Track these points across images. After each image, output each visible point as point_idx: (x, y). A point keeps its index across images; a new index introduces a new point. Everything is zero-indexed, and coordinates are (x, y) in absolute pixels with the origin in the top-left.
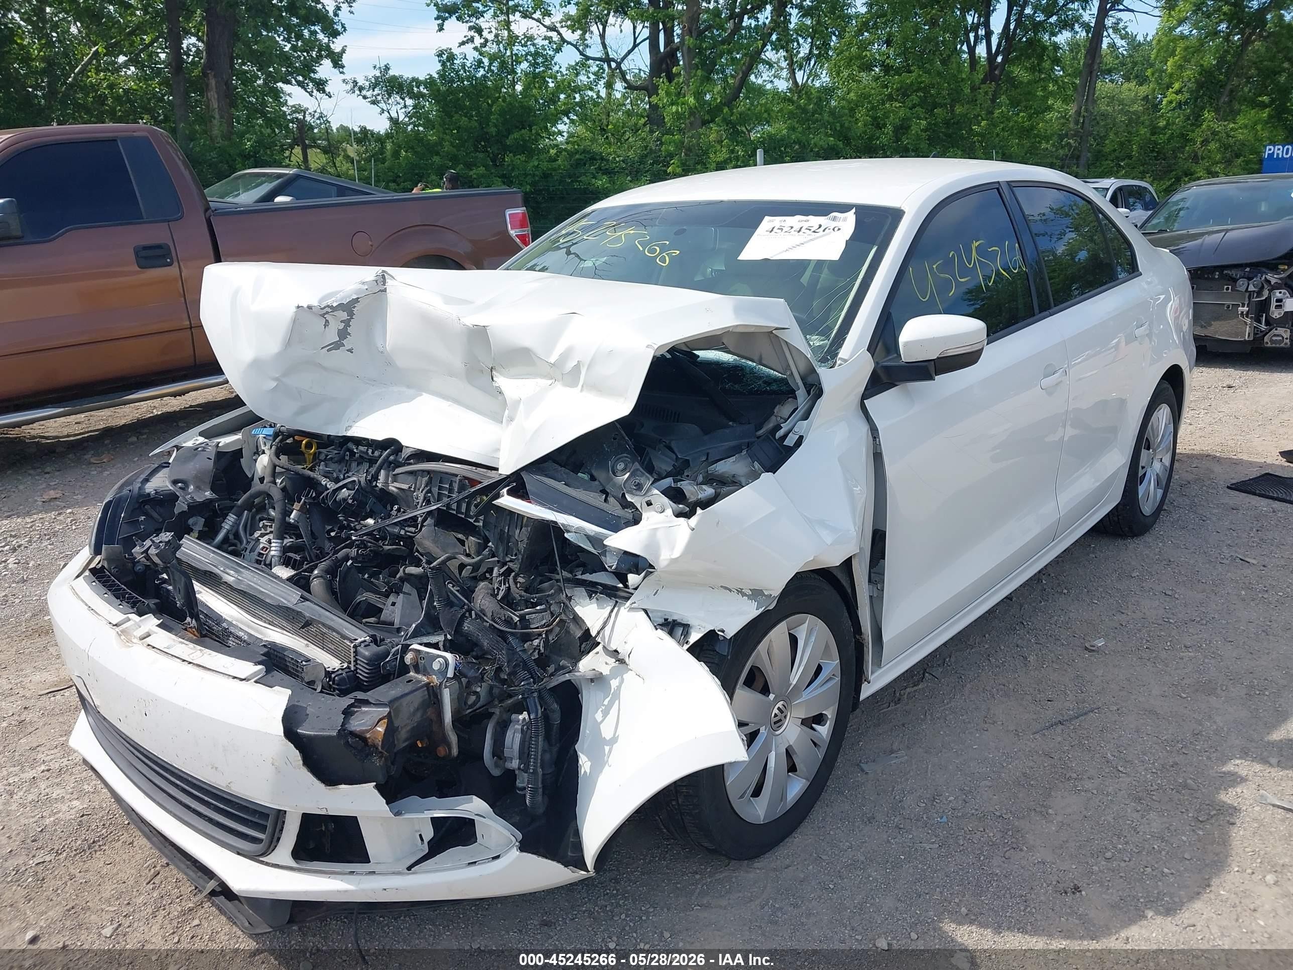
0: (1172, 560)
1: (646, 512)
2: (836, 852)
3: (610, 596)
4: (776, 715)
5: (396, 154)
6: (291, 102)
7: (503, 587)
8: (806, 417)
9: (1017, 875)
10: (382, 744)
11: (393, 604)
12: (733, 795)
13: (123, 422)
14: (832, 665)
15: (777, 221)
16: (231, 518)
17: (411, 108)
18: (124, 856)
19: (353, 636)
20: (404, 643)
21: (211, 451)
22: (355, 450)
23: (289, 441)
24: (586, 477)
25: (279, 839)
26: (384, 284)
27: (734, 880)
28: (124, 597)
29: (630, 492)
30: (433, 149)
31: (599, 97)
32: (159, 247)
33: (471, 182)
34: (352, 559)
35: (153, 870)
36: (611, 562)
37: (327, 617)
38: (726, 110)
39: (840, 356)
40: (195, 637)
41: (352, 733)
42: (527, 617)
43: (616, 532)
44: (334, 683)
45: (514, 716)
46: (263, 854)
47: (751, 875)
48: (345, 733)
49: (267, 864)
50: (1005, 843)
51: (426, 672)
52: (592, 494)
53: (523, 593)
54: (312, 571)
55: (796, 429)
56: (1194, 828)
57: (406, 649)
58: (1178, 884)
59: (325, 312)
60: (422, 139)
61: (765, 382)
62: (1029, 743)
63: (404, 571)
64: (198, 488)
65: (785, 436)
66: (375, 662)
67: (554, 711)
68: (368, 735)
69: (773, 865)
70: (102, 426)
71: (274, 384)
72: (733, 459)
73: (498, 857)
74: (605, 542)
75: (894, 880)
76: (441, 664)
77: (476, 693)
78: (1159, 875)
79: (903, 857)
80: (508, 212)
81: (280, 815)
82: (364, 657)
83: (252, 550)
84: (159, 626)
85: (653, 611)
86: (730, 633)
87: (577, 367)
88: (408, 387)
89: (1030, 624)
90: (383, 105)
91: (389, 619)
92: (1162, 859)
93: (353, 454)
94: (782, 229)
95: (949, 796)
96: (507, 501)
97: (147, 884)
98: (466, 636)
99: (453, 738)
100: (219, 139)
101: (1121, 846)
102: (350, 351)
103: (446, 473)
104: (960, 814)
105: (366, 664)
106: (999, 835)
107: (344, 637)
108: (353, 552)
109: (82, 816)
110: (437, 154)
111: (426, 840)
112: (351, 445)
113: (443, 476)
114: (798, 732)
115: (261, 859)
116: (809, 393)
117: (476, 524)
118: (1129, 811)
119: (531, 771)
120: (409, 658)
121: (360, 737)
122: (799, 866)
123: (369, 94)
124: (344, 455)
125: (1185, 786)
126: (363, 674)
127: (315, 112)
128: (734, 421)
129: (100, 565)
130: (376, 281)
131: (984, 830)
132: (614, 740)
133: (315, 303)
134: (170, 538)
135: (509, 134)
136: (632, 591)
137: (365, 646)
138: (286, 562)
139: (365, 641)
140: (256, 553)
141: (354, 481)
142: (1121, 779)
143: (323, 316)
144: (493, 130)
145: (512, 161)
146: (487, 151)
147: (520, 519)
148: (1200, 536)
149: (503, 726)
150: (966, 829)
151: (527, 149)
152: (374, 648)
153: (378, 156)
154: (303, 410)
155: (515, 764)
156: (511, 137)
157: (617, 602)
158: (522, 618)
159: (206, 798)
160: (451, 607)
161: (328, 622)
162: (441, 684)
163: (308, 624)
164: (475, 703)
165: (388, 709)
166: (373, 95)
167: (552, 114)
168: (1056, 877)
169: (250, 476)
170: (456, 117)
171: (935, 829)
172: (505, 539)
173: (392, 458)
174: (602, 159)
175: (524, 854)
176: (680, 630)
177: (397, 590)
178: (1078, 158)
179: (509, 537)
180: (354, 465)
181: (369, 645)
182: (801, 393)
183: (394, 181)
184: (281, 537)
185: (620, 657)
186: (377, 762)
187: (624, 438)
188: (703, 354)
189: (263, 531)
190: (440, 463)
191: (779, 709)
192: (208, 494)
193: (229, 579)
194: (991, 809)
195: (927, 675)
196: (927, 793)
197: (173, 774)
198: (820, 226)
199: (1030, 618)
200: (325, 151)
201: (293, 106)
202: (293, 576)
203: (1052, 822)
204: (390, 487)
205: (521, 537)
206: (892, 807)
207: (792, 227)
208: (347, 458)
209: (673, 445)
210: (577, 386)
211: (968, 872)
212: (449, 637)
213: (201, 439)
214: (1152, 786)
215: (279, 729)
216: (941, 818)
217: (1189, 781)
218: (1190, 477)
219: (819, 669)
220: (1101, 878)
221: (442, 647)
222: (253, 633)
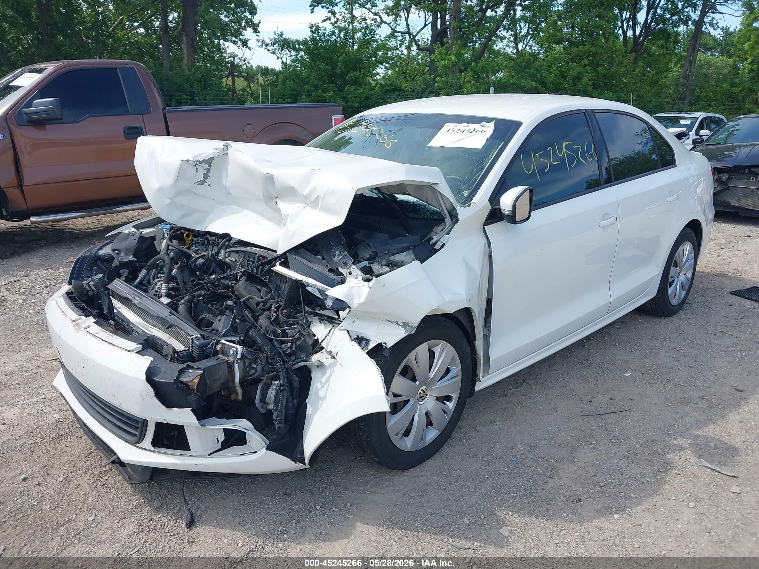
0: (685, 331)
1: (349, 278)
2: (451, 471)
3: (330, 322)
4: (420, 393)
5: (284, 83)
6: (228, 51)
7: (275, 314)
8: (448, 233)
9: (548, 491)
10: (197, 388)
11: (220, 320)
12: (391, 433)
13: (117, 223)
14: (457, 370)
15: (452, 126)
16: (144, 271)
17: (294, 57)
18: (76, 443)
19: (192, 334)
20: (218, 339)
21: (137, 236)
22: (210, 239)
23: (179, 232)
24: (320, 257)
25: (145, 435)
26: (227, 150)
27: (391, 480)
28: (80, 308)
29: (341, 267)
30: (304, 81)
31: (403, 54)
32: (136, 128)
33: (325, 100)
34: (202, 296)
35: (89, 451)
36: (329, 303)
37: (181, 324)
38: (473, 64)
39: (473, 201)
40: (113, 330)
41: (182, 382)
42: (286, 331)
43: (332, 287)
44: (179, 357)
45: (273, 382)
46: (138, 442)
47: (401, 479)
48: (177, 380)
49: (140, 448)
50: (546, 474)
51: (227, 355)
52: (322, 267)
53: (285, 318)
54: (180, 301)
55: (441, 239)
56: (656, 475)
57: (218, 342)
58: (638, 503)
59: (197, 164)
60: (299, 75)
61: (431, 214)
62: (574, 424)
63: (226, 303)
64: (126, 254)
65: (436, 243)
66: (201, 348)
67: (294, 381)
68: (190, 384)
69: (414, 475)
70: (105, 225)
71: (169, 201)
72: (404, 254)
73: (255, 452)
74: (326, 293)
75: (479, 488)
76: (234, 351)
77: (254, 368)
78: (628, 497)
79: (487, 477)
80: (334, 117)
81: (145, 422)
82: (196, 345)
83: (153, 289)
84: (94, 323)
85: (352, 331)
86: (390, 344)
87: (317, 198)
88: (239, 206)
89: (591, 360)
90: (279, 55)
91: (216, 328)
92: (632, 489)
93: (209, 241)
94: (454, 130)
95: (521, 448)
96: (279, 268)
97: (85, 457)
98: (250, 337)
99: (239, 390)
100: (187, 71)
101: (610, 481)
102: (210, 185)
103: (252, 253)
104: (525, 457)
105: (197, 348)
106: (544, 470)
107: (187, 334)
108: (202, 292)
109: (59, 422)
110: (307, 83)
111: (220, 441)
112: (208, 236)
113: (250, 254)
114: (433, 405)
115: (137, 445)
116: (452, 220)
117: (265, 280)
118: (621, 463)
119: (279, 410)
120: (219, 347)
121: (186, 384)
122: (428, 476)
123: (271, 48)
124: (205, 241)
125: (657, 452)
126: (195, 354)
127: (242, 57)
128: (409, 233)
129: (70, 291)
130: (223, 149)
131: (536, 467)
132: (325, 397)
133: (190, 158)
134: (101, 277)
135: (348, 74)
136: (341, 320)
137: (197, 339)
138: (168, 296)
139: (198, 337)
140: (154, 290)
141: (205, 255)
142: (621, 446)
143: (195, 165)
144: (338, 71)
145: (349, 89)
146: (335, 83)
147: (285, 279)
148: (706, 319)
149: (268, 386)
150: (526, 465)
151: (358, 83)
152: (202, 341)
153: (274, 84)
154: (184, 216)
155: (271, 406)
156: (349, 75)
157: (334, 326)
158: (283, 331)
159: (112, 412)
160: (245, 322)
161: (182, 327)
162: (234, 361)
163: (170, 326)
164: (254, 374)
165: (202, 372)
166: (273, 49)
167: (373, 63)
168: (569, 494)
169: (159, 251)
170: (318, 63)
171: (509, 464)
172: (278, 288)
173: (227, 243)
174: (401, 89)
175: (269, 451)
176: (364, 343)
177: (222, 313)
178: (684, 99)
179: (280, 288)
180: (210, 247)
181: (199, 339)
182: (448, 220)
183: (282, 98)
184: (167, 283)
185: (333, 354)
186: (193, 398)
187: (341, 237)
188: (401, 197)
189: (160, 279)
190: (250, 247)
191: (422, 390)
192: (131, 258)
193: (136, 302)
194: (543, 456)
195: (525, 383)
196: (509, 445)
197: (97, 399)
198: (475, 129)
199: (593, 357)
200: (246, 79)
201: (230, 53)
202: (169, 302)
203: (575, 465)
204: (226, 260)
205: (285, 288)
206: (488, 451)
207: (459, 130)
208: (206, 243)
209: (370, 244)
210: (317, 209)
211: (521, 487)
212: (242, 338)
213: (133, 229)
214: (637, 451)
215: (144, 377)
216: (513, 458)
217: (659, 450)
218: (710, 286)
219: (448, 371)
220: (595, 496)
221: (236, 343)
222: (145, 330)
